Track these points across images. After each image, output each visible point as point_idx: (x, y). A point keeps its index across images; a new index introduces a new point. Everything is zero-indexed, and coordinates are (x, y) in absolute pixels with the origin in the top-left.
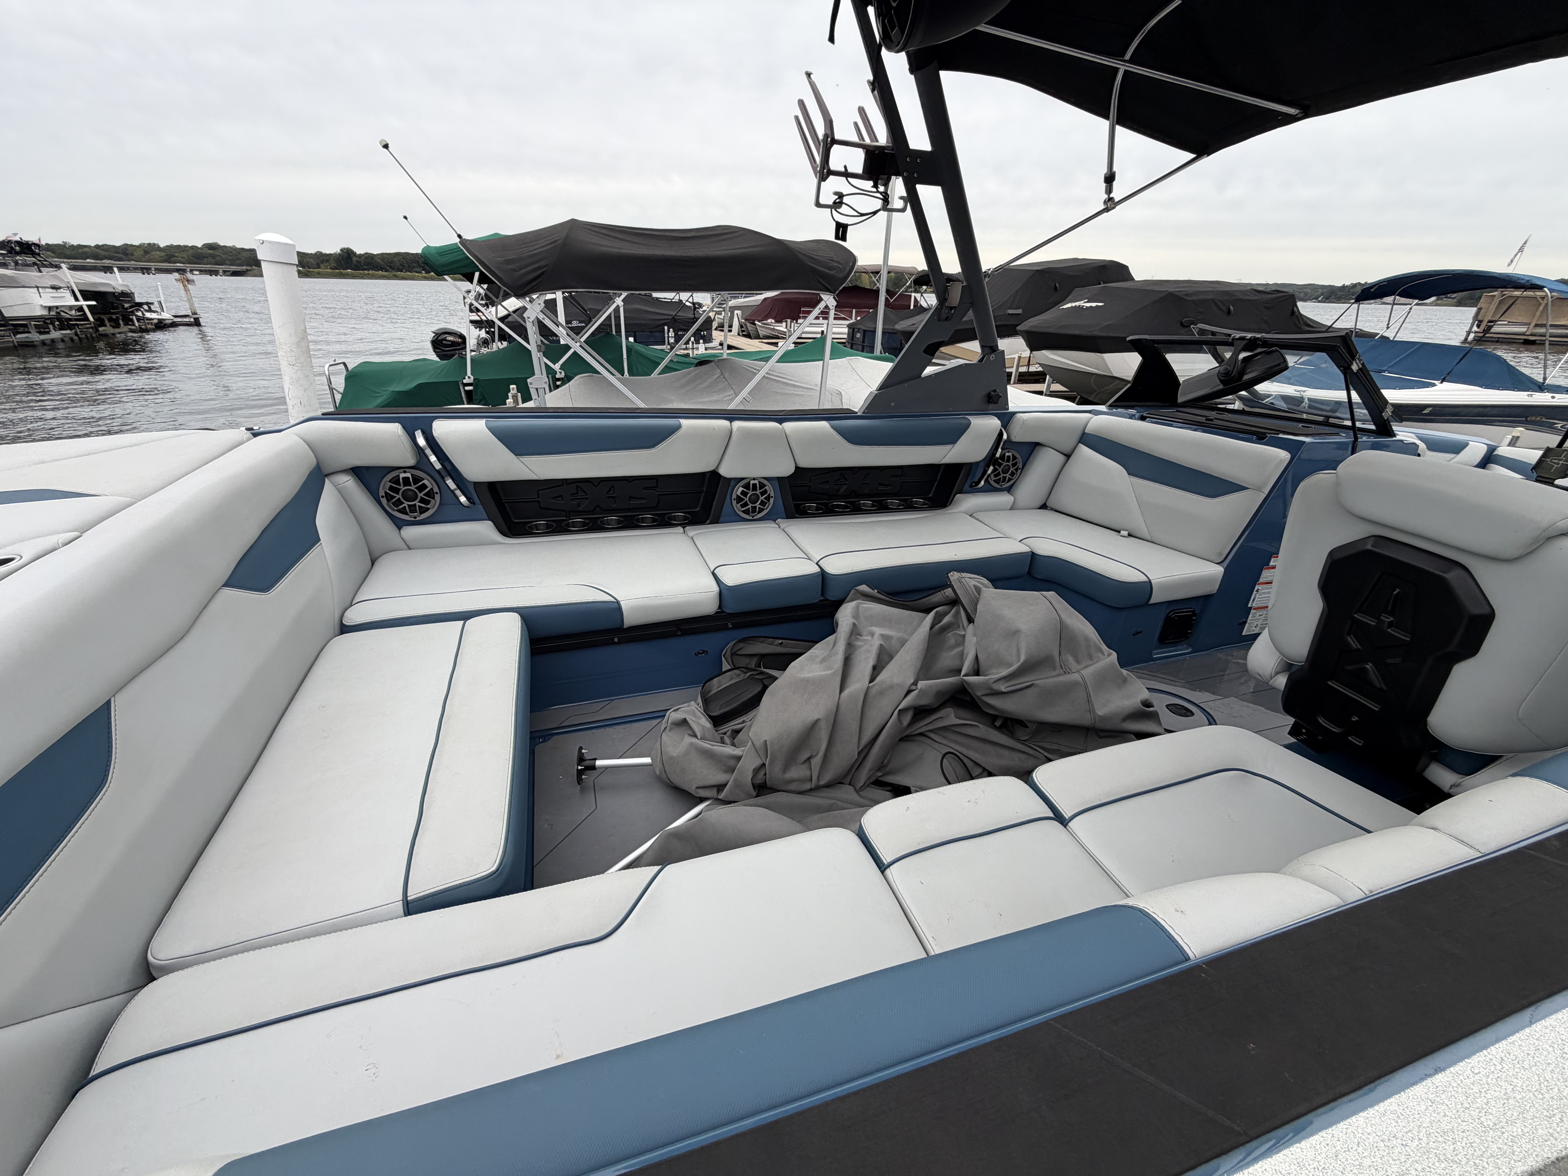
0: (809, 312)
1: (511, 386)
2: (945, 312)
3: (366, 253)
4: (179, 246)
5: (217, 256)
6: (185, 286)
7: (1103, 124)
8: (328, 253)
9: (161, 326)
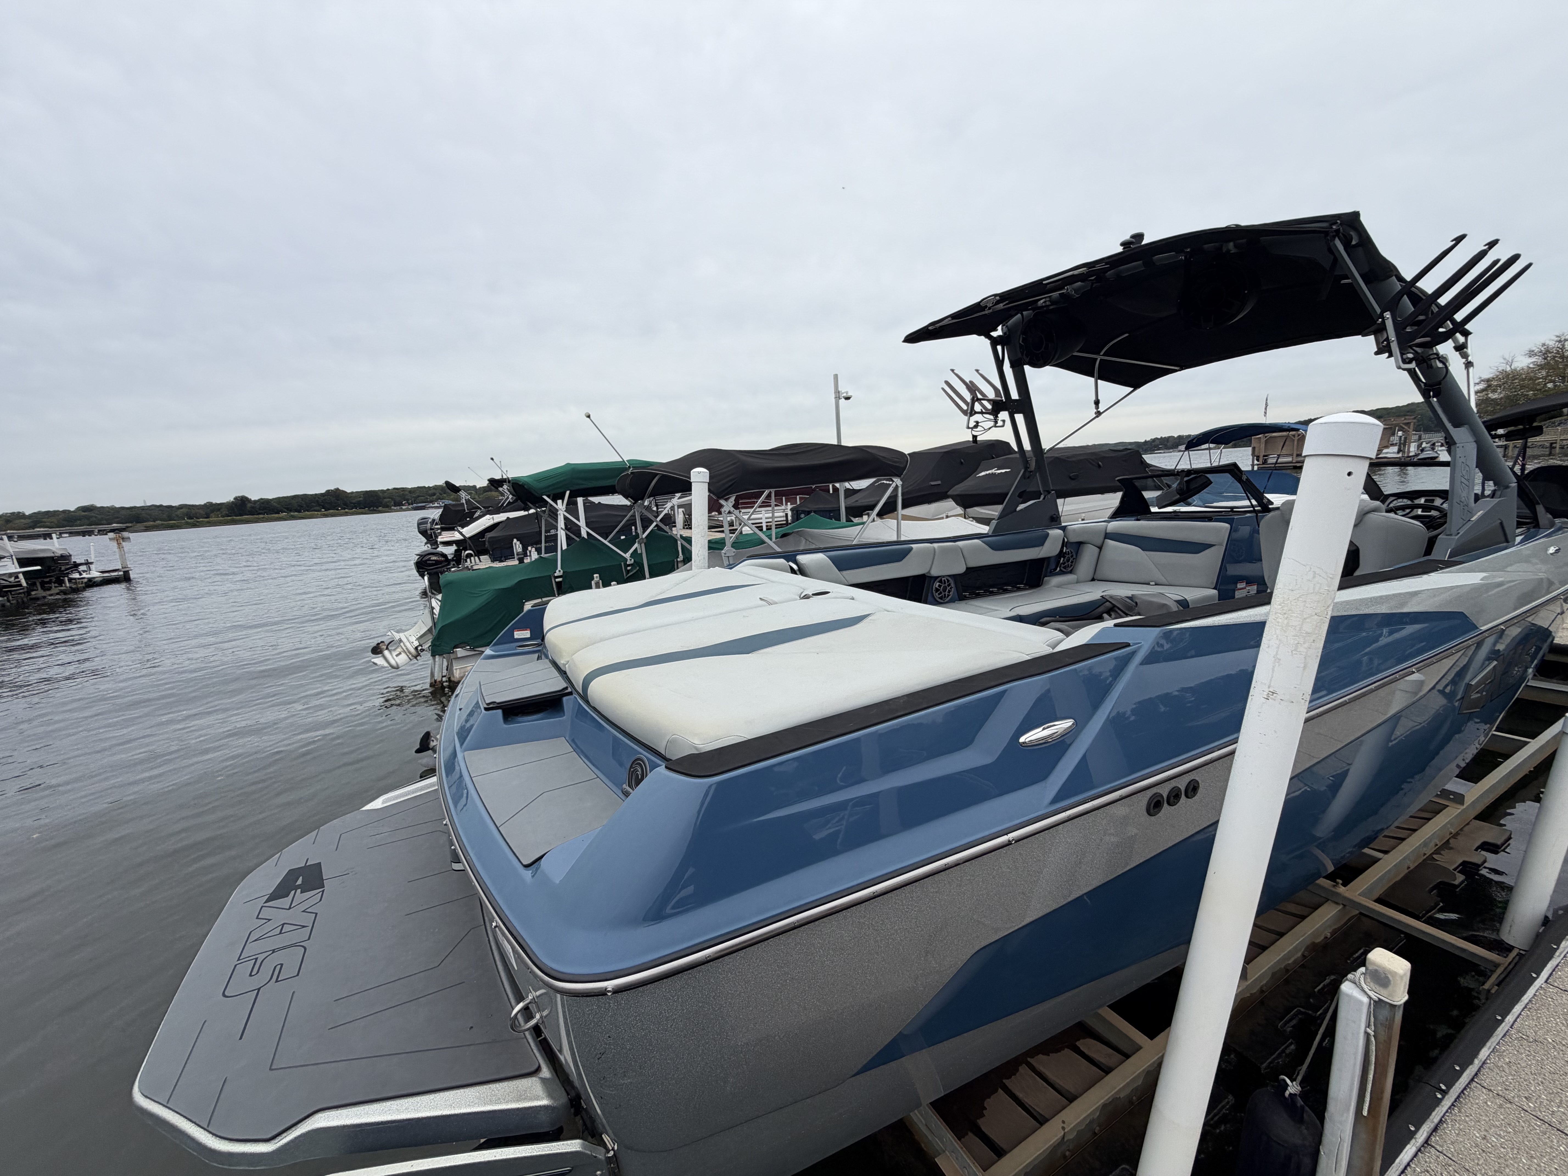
0: (755, 503)
1: (595, 575)
2: (1027, 474)
3: (262, 499)
4: (48, 512)
5: (92, 517)
6: (119, 544)
7: (1091, 380)
8: (218, 502)
9: (92, 584)
